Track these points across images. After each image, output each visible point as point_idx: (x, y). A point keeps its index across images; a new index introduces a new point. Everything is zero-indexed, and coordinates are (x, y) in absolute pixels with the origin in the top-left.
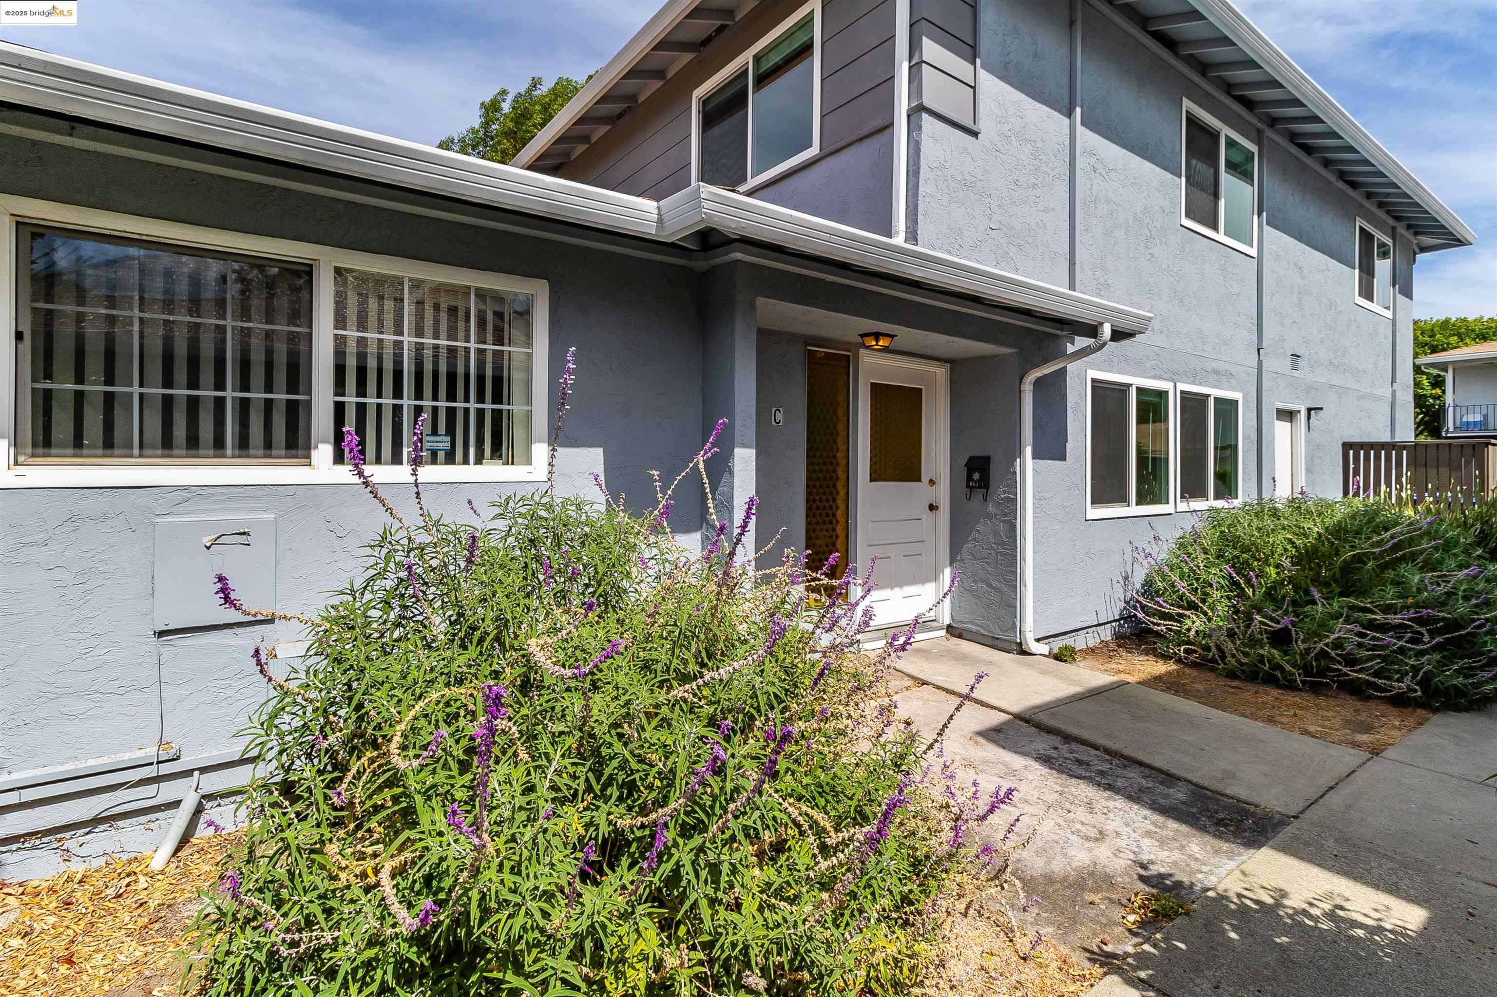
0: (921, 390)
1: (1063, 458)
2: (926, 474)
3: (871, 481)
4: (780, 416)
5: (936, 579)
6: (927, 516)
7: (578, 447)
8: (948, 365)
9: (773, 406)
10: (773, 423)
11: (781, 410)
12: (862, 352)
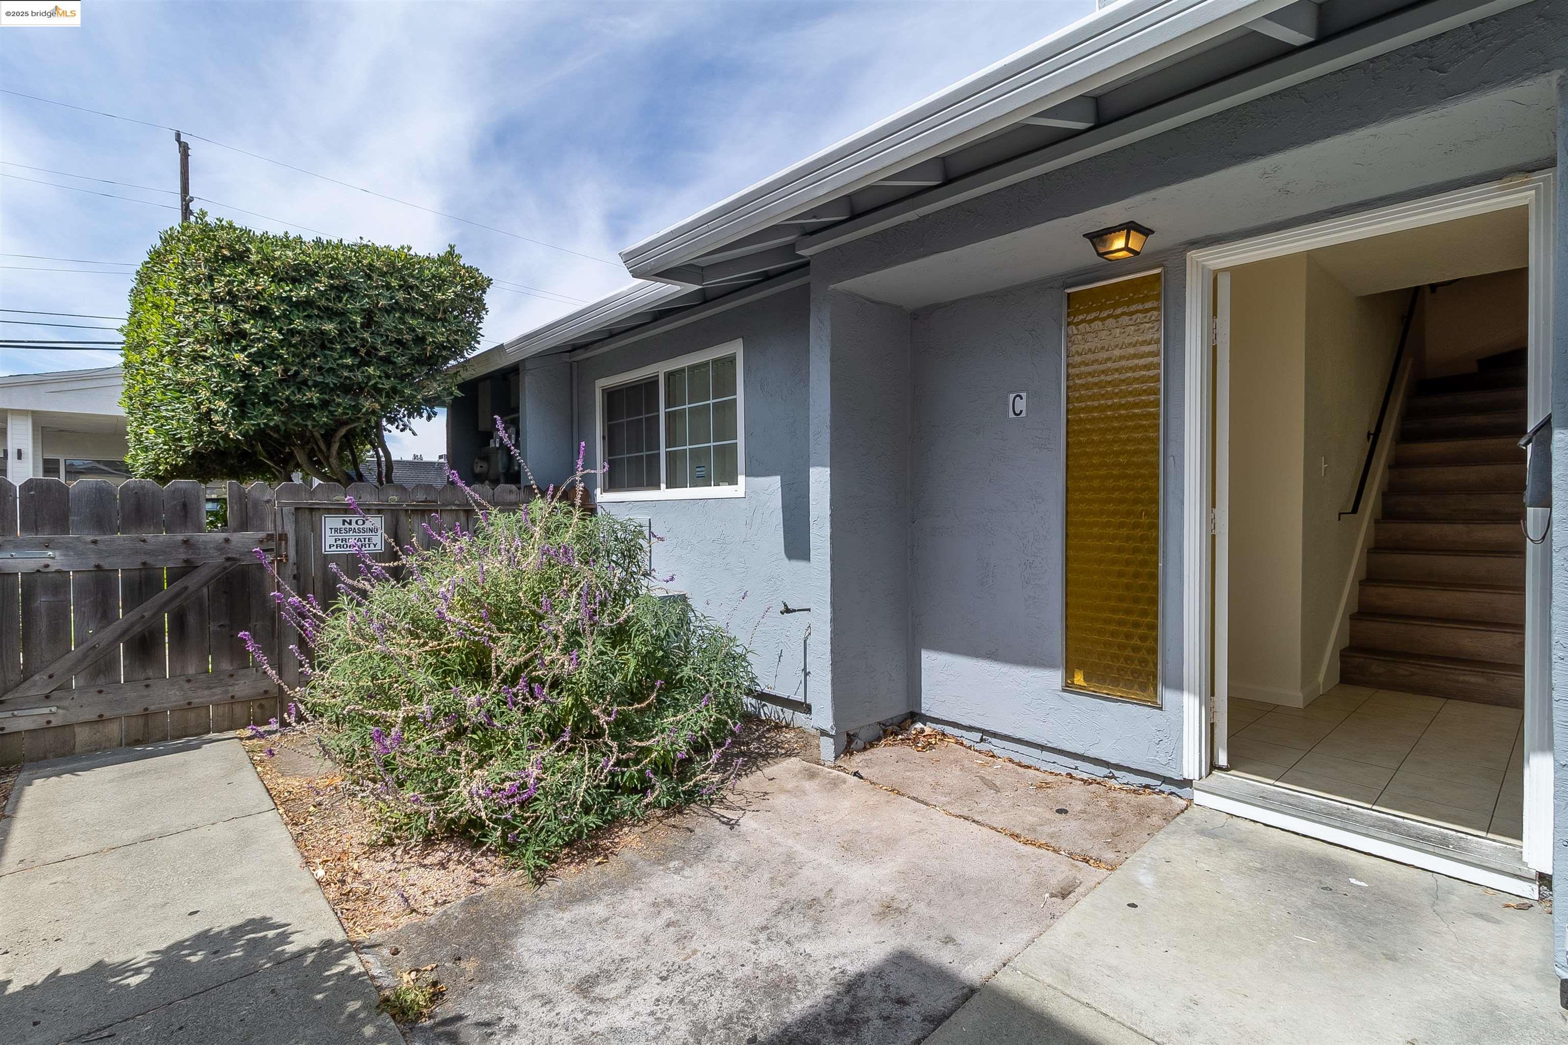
4: (1021, 405)
8: (1547, 175)
9: (1012, 392)
10: (1012, 415)
11: (1024, 395)
12: (1193, 255)
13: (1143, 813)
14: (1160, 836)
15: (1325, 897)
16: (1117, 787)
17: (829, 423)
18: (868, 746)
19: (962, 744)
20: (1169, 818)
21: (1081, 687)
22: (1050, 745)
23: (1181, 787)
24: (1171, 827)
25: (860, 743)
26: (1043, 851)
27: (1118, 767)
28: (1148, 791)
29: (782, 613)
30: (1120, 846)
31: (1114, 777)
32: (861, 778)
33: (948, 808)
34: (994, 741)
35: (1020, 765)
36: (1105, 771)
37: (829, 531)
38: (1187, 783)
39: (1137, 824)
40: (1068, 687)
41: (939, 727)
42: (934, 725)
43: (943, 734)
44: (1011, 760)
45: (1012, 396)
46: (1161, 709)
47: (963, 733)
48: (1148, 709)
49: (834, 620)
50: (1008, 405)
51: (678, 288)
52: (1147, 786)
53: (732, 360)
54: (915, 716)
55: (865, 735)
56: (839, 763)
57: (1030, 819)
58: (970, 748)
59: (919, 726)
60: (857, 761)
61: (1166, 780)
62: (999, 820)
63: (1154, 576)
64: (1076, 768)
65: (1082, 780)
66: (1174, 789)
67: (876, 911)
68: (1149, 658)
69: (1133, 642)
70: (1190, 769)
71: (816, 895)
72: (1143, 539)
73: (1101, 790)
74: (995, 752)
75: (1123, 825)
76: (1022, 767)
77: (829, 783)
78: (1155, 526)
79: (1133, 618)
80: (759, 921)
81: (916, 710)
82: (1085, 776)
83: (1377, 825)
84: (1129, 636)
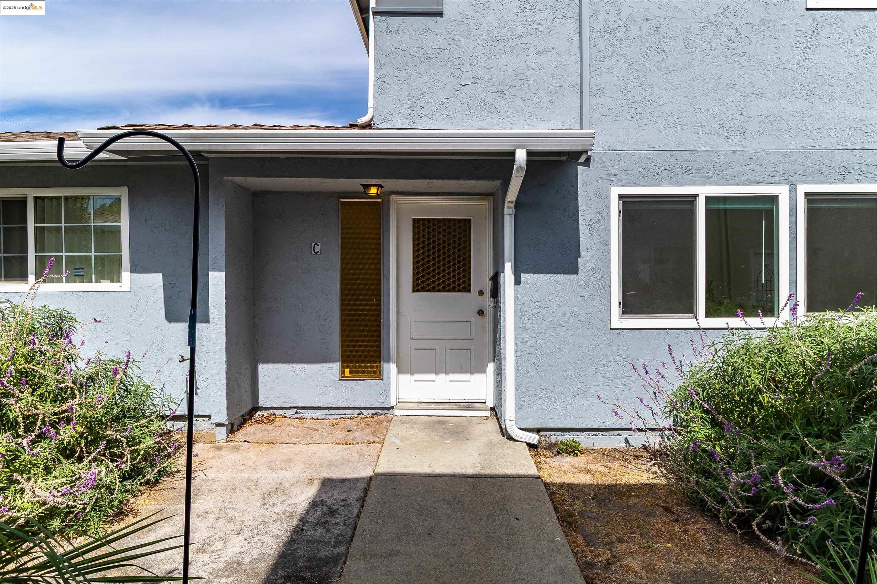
0: (470, 220)
1: (575, 271)
2: (474, 287)
3: (414, 291)
4: (318, 249)
5: (485, 372)
6: (475, 319)
7: (147, 273)
8: (490, 198)
9: (314, 242)
10: (313, 253)
11: (319, 244)
12: (393, 197)
13: (379, 423)
14: (391, 428)
15: (445, 431)
16: (364, 417)
18: (239, 428)
19: (286, 417)
20: (389, 421)
21: (348, 377)
22: (333, 406)
23: (389, 410)
24: (392, 424)
25: (236, 427)
26: (352, 445)
27: (364, 408)
28: (376, 415)
29: (180, 361)
30: (378, 436)
31: (362, 413)
32: (248, 442)
33: (301, 442)
34: (303, 411)
35: (318, 419)
36: (358, 412)
37: (225, 312)
38: (392, 407)
39: (379, 427)
40: (343, 378)
41: (271, 412)
42: (267, 411)
43: (274, 414)
44: (313, 419)
45: (313, 244)
46: (382, 380)
47: (286, 411)
48: (377, 381)
49: (227, 361)
50: (310, 248)
52: (376, 414)
53: (118, 201)
54: (255, 409)
55: (237, 423)
56: (229, 439)
57: (340, 437)
58: (290, 418)
59: (259, 413)
60: (239, 435)
61: (383, 409)
62: (328, 440)
63: (379, 326)
64: (345, 414)
65: (348, 418)
66: (386, 411)
67: (307, 482)
68: (377, 360)
69: (370, 354)
70: (393, 403)
71: (275, 487)
72: (375, 310)
73: (358, 420)
74: (304, 417)
75: (375, 429)
76: (320, 419)
77: (232, 449)
78: (379, 305)
79: (371, 344)
80: (260, 503)
81: (257, 406)
82: (349, 416)
83: (452, 406)
84: (369, 351)
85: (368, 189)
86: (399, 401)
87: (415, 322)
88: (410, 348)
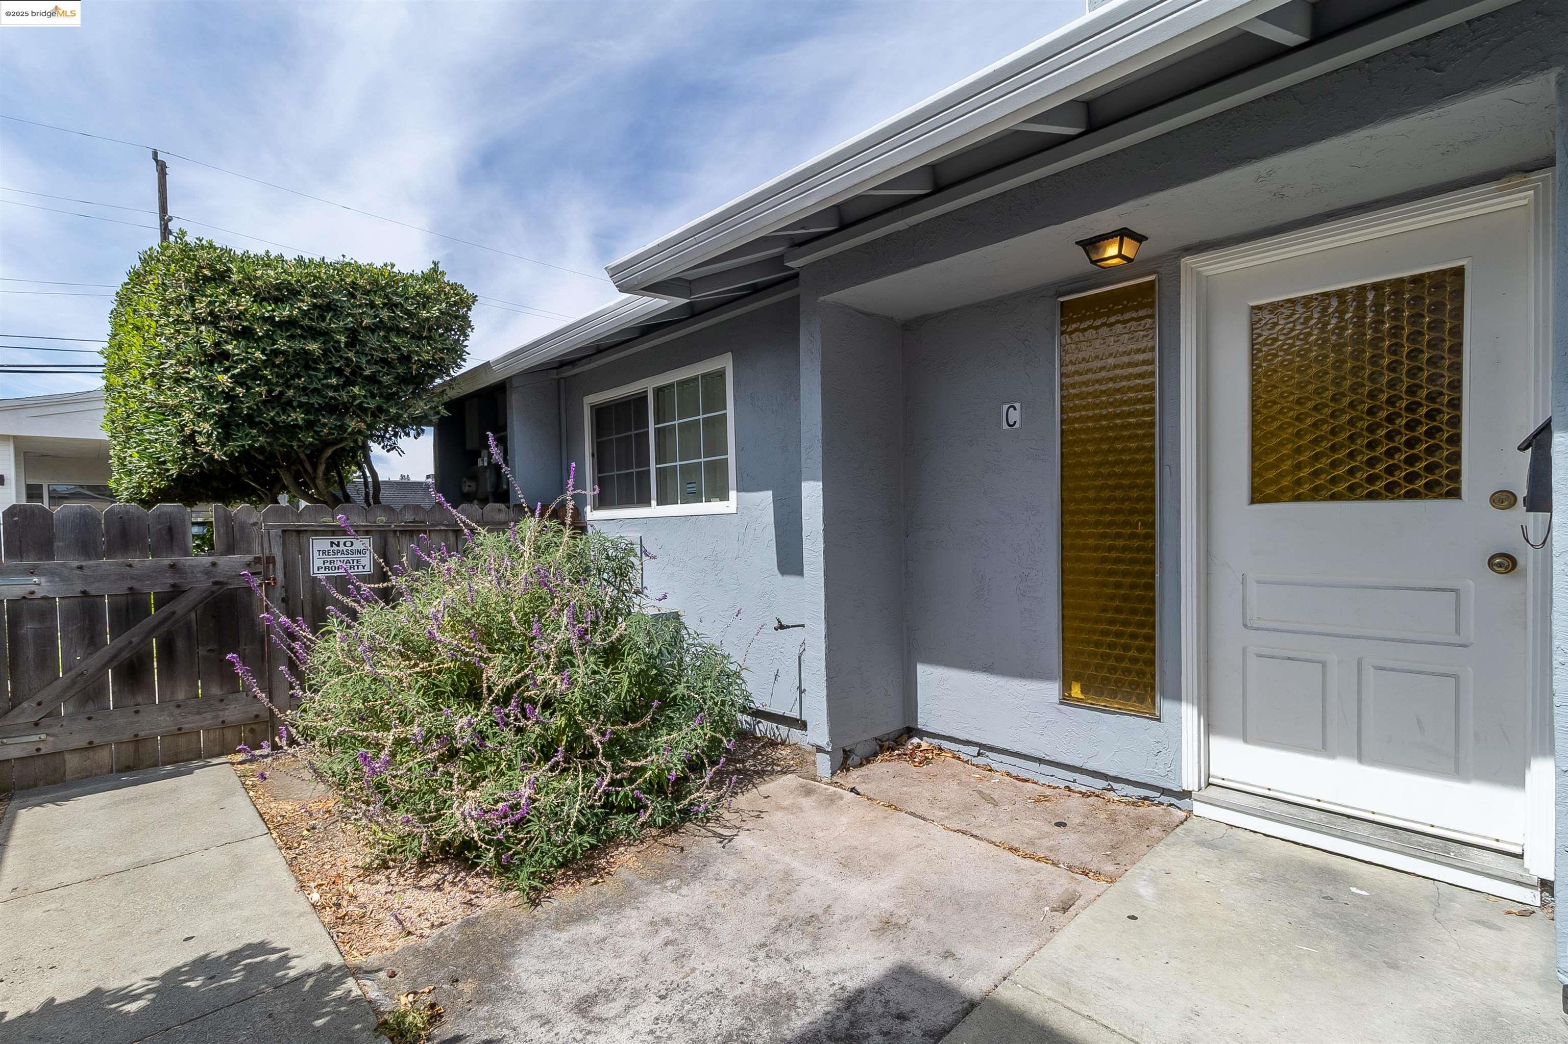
0: (1461, 271)
3: (1253, 501)
4: (1014, 416)
8: (1546, 175)
9: (1005, 403)
10: (1005, 426)
11: (1017, 405)
12: (1187, 262)
13: (1143, 824)
14: (1159, 848)
16: (1116, 799)
17: (820, 437)
18: (864, 762)
19: (959, 758)
21: (1079, 700)
22: (1047, 758)
23: (1180, 799)
24: (1170, 839)
25: (856, 759)
26: (1042, 865)
27: (1117, 779)
28: (1147, 802)
29: (776, 629)
31: (1112, 789)
32: (858, 794)
33: (946, 823)
34: (991, 754)
35: (1017, 778)
36: (1103, 784)
37: (822, 545)
38: (1187, 794)
39: (1136, 836)
40: (1066, 699)
41: (936, 742)
42: (930, 740)
43: (940, 749)
44: (1008, 774)
45: (1005, 407)
46: (1159, 720)
47: (960, 747)
48: (1147, 721)
50: (1001, 416)
51: (666, 302)
52: (1146, 798)
53: (721, 374)
54: (911, 731)
55: (861, 750)
56: (835, 779)
57: (1029, 833)
58: (967, 762)
59: (915, 740)
60: (854, 777)
61: (1165, 792)
62: (998, 834)
63: (1150, 587)
64: (1075, 781)
65: (1080, 793)
66: (1173, 800)
67: (874, 927)
68: (1147, 669)
69: (1130, 654)
70: (1189, 780)
71: (814, 911)
72: (1139, 549)
73: (1099, 802)
74: (993, 766)
75: (1122, 837)
76: (1019, 780)
77: (826, 799)
78: (1151, 537)
79: (1130, 630)
80: (757, 938)
81: (912, 725)
82: (1084, 789)
83: (1377, 834)
84: (1126, 648)
85: (1097, 250)
86: (1212, 780)
87: (1258, 582)
88: (1244, 651)
